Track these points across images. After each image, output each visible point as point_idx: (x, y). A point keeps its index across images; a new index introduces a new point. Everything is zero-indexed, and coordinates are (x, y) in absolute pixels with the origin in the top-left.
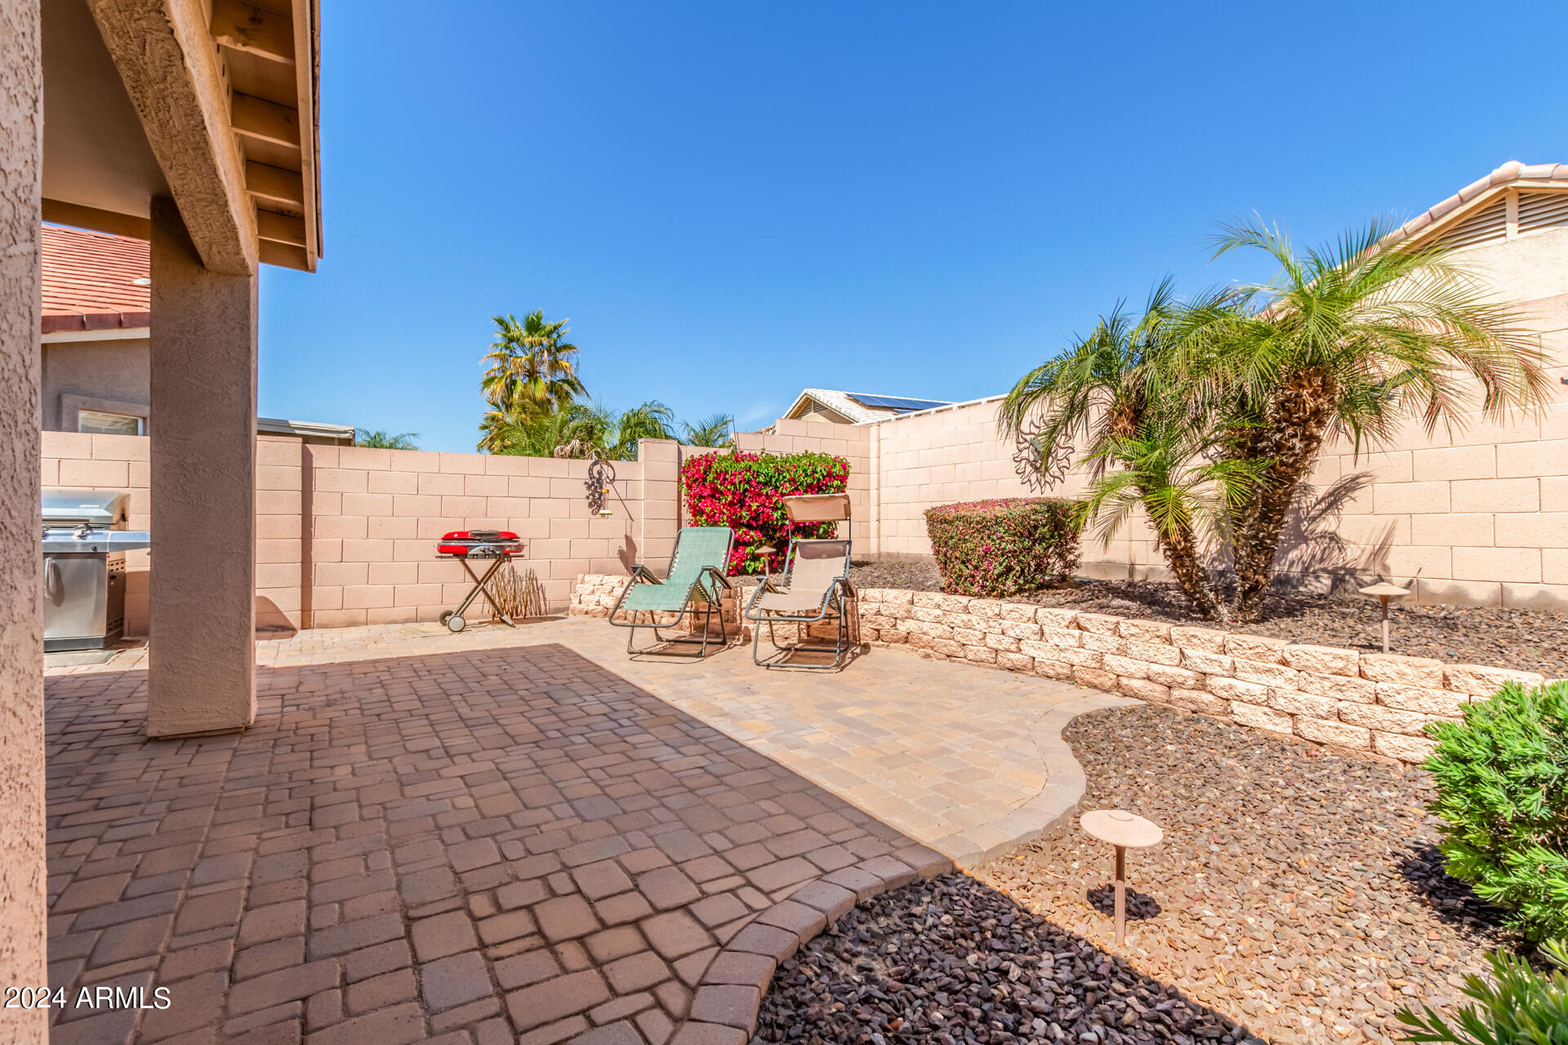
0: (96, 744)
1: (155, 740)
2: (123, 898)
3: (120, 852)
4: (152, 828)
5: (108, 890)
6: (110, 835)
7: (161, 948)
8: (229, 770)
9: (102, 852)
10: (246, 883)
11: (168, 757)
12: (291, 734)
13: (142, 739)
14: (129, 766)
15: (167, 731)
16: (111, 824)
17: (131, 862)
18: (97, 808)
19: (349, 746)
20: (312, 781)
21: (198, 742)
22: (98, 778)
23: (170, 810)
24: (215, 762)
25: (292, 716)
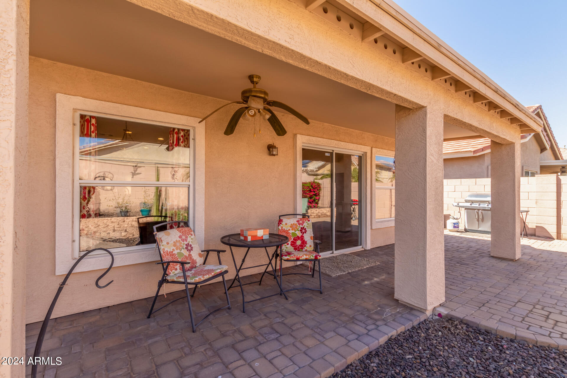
0: (481, 254)
1: (492, 257)
2: (472, 278)
3: (475, 272)
4: (482, 271)
5: (470, 276)
6: (475, 269)
7: (473, 285)
8: (505, 267)
9: (472, 271)
10: (493, 284)
11: (494, 261)
12: (526, 265)
13: (490, 256)
14: (485, 260)
15: (495, 256)
16: (476, 268)
17: (475, 274)
18: (475, 265)
19: (530, 274)
20: (522, 275)
21: (502, 260)
22: (478, 260)
23: (487, 269)
24: (503, 265)
25: (532, 261)
